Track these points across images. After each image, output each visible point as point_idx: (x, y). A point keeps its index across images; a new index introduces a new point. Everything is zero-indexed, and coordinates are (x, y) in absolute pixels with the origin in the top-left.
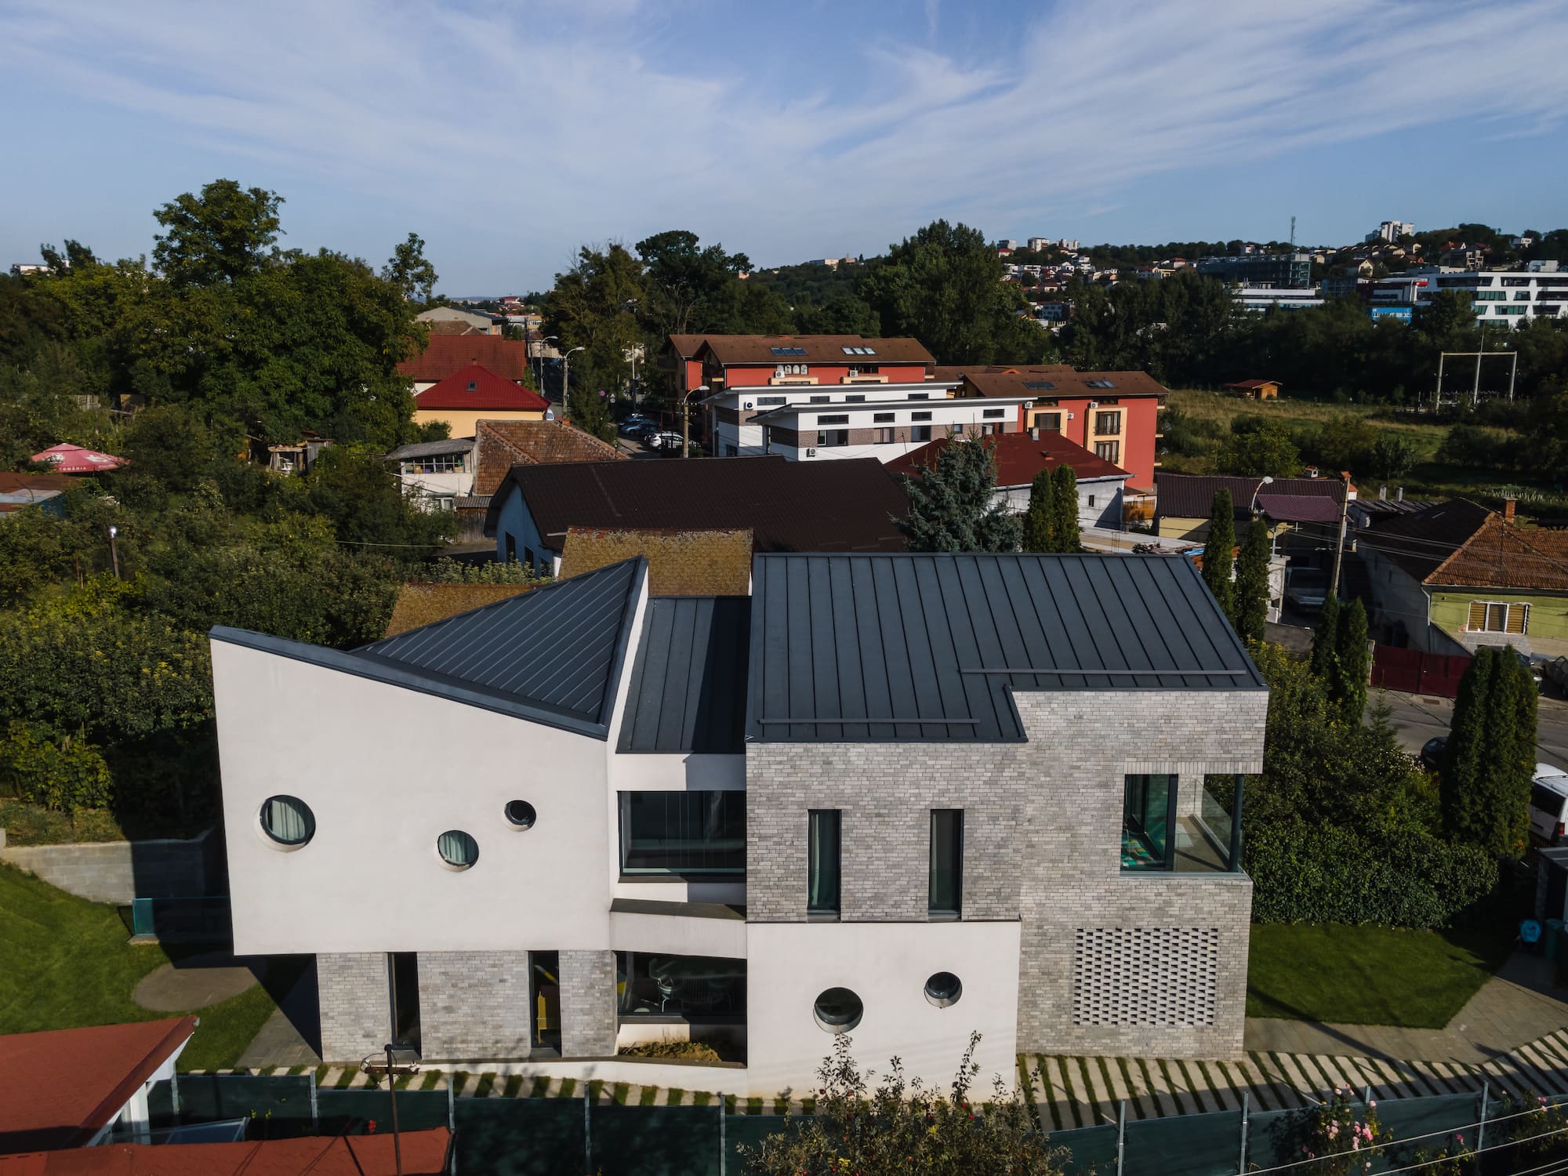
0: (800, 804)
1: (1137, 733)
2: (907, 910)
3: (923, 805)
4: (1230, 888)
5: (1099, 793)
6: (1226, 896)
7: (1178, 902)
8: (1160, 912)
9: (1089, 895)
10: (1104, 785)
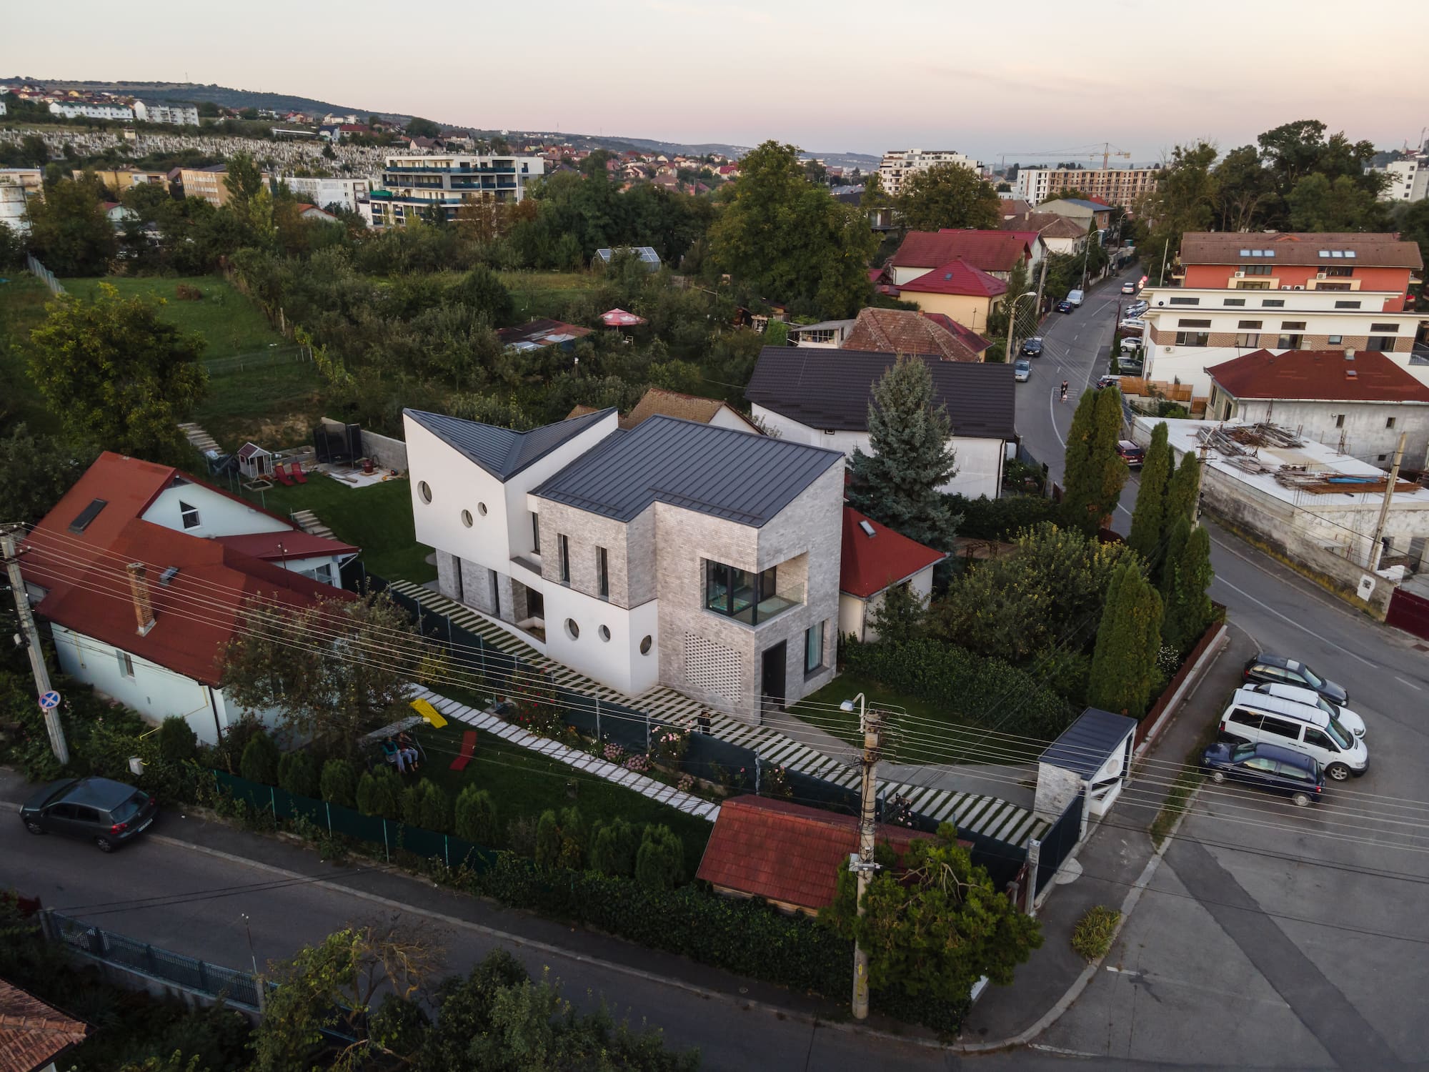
0: (555, 530)
1: (704, 536)
2: (591, 591)
3: (593, 543)
4: (746, 632)
5: (690, 563)
6: (744, 636)
7: (725, 632)
8: (717, 634)
9: (689, 616)
10: (692, 560)
